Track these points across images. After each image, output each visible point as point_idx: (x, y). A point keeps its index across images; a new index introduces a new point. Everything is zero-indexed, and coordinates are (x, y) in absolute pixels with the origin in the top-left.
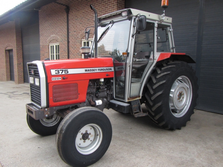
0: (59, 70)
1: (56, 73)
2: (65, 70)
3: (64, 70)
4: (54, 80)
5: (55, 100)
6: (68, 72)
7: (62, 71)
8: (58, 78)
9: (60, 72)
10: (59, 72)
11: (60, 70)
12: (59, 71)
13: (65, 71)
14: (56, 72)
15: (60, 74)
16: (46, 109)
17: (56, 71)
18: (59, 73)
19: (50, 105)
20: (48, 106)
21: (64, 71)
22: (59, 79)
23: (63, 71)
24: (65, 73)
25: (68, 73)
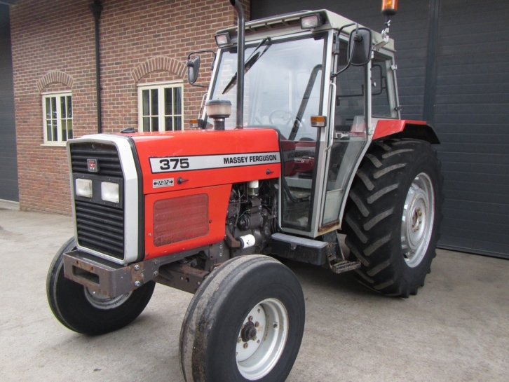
0: (169, 159)
1: (162, 168)
2: (181, 160)
3: (179, 158)
4: (157, 186)
5: (159, 239)
6: (187, 163)
7: (174, 163)
8: (166, 180)
9: (172, 164)
10: (167, 164)
11: (172, 160)
12: (167, 161)
13: (181, 163)
14: (162, 165)
15: (171, 169)
16: (137, 266)
17: (161, 162)
18: (169, 168)
19: (146, 254)
20: (142, 257)
21: (179, 163)
22: (170, 184)
23: (177, 161)
24: (182, 167)
25: (188, 166)
